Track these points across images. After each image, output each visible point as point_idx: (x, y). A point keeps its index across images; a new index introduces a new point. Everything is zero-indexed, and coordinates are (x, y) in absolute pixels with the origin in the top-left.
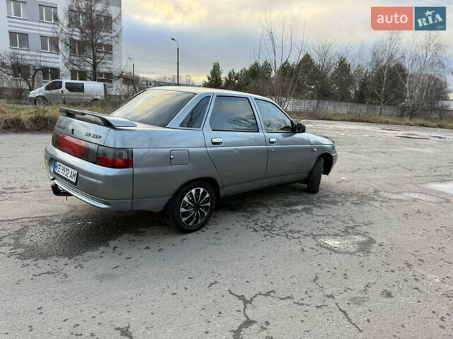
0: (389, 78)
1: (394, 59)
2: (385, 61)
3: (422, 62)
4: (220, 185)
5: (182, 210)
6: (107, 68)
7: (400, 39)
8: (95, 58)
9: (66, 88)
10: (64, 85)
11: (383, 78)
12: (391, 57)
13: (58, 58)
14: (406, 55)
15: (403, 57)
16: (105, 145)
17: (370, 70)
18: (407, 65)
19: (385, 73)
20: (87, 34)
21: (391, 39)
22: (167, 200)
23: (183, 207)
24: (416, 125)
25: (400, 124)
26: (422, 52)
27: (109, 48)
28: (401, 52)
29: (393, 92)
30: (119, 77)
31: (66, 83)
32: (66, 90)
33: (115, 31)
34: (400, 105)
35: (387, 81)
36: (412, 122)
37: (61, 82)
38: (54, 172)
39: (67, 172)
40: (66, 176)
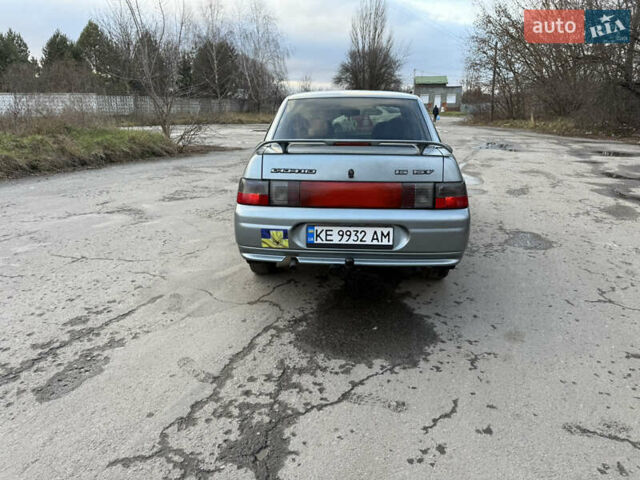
0: (220, 61)
1: (221, 34)
15: (232, 32)
16: (445, 181)
35: (218, 65)
38: (310, 245)
39: (360, 236)
40: (358, 242)
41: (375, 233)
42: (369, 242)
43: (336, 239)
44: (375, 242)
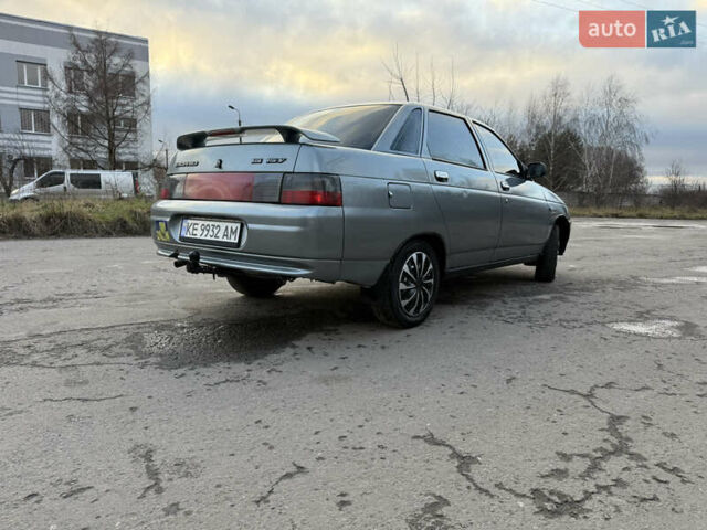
0: (558, 151)
1: (564, 122)
2: (550, 126)
3: (604, 125)
4: (448, 251)
5: (402, 286)
6: (130, 153)
7: (568, 94)
8: (111, 138)
9: (72, 182)
10: (67, 178)
11: (550, 150)
12: (557, 120)
13: (50, 142)
14: (580, 117)
15: (575, 120)
16: (296, 171)
17: (527, 141)
18: (582, 131)
19: (552, 144)
20: (99, 103)
21: (555, 95)
22: (384, 266)
23: (402, 281)
24: (607, 216)
25: (584, 216)
26: (601, 112)
27: (132, 124)
28: (571, 112)
29: (565, 172)
30: (150, 167)
31: (71, 175)
32: (71, 186)
33: (142, 95)
34: (576, 190)
35: (555, 155)
36: (600, 213)
37: (63, 174)
38: (182, 238)
39: (216, 231)
40: (213, 238)
41: (227, 228)
42: (220, 239)
43: (199, 234)
44: (225, 239)
